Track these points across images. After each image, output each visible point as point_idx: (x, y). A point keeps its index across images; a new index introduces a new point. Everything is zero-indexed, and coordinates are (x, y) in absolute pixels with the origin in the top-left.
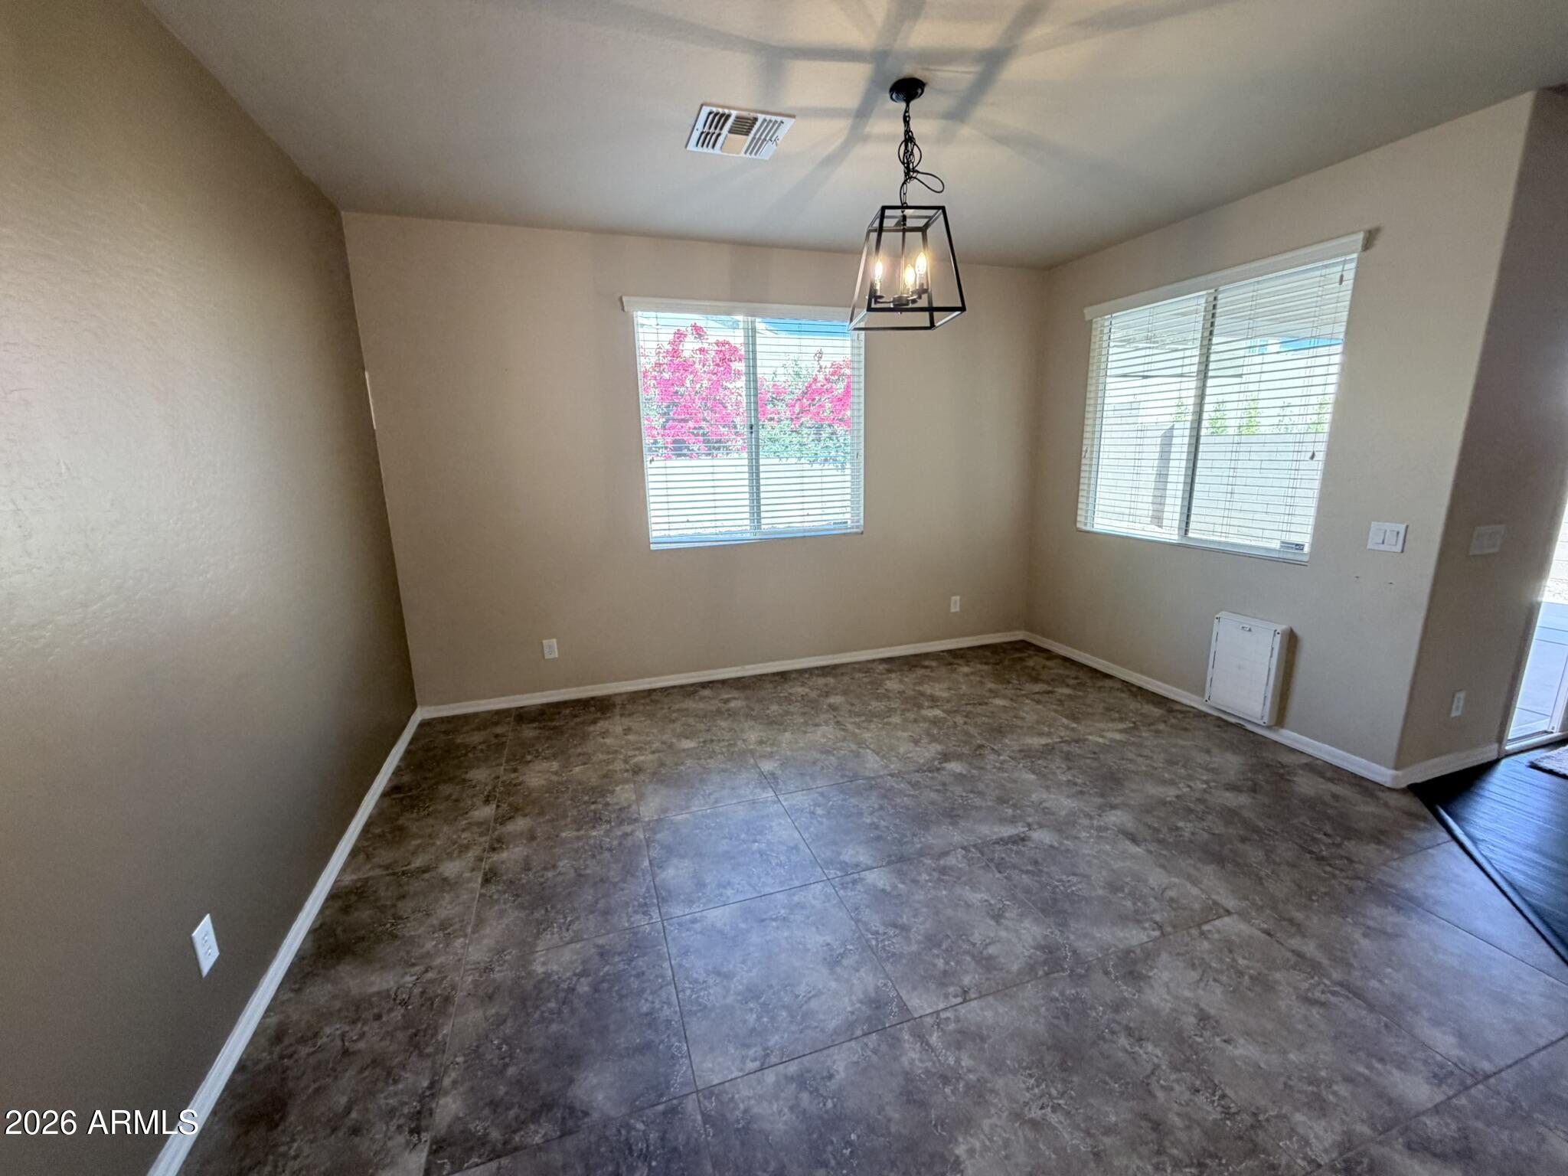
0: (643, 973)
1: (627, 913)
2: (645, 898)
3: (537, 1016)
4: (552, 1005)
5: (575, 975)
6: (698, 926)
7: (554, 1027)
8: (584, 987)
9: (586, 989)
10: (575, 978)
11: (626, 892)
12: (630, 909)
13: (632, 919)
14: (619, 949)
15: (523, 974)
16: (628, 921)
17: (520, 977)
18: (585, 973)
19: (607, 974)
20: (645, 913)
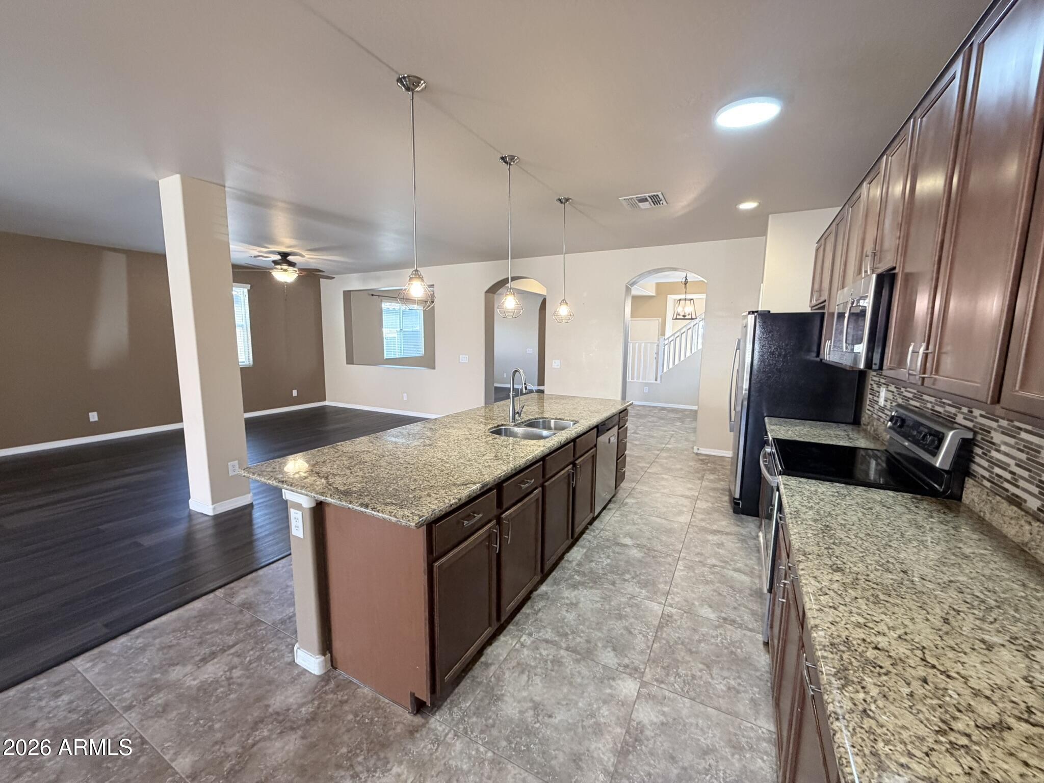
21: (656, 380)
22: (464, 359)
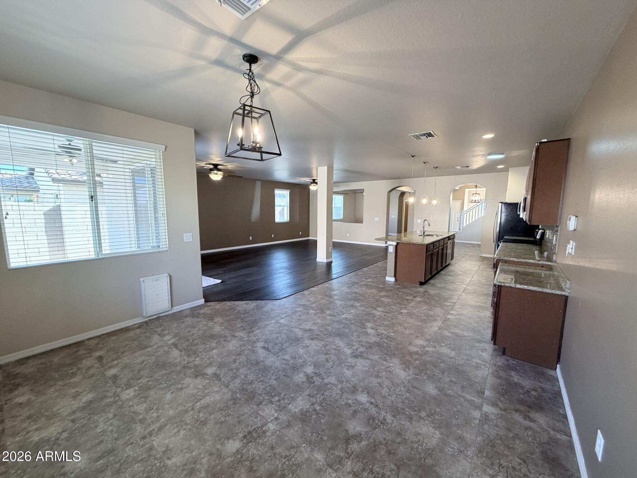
0: (402, 402)
1: (391, 426)
2: (379, 426)
3: (443, 418)
4: (436, 417)
5: (424, 420)
6: (373, 400)
7: (438, 410)
8: (423, 414)
9: (422, 412)
10: (425, 418)
11: (384, 436)
12: (389, 426)
13: (391, 422)
14: (404, 416)
15: (445, 437)
16: (393, 422)
17: (447, 436)
18: (421, 418)
19: (413, 411)
20: (385, 419)
21: (460, 230)
22: (377, 219)
